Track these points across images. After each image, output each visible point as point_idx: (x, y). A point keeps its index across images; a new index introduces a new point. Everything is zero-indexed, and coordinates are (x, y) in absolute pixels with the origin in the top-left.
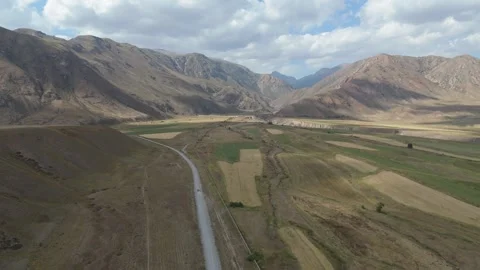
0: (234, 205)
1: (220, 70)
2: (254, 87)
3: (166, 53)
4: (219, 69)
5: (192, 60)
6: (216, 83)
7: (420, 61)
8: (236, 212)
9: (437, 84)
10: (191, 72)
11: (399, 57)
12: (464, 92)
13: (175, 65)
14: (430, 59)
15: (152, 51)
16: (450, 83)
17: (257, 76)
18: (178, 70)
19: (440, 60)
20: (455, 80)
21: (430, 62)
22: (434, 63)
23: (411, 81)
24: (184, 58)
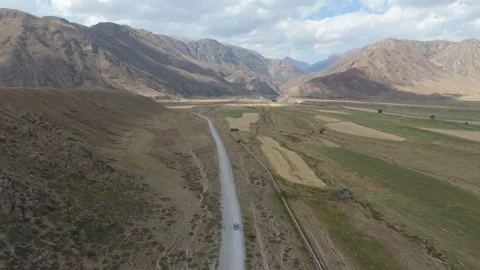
0: (233, 130)
1: (232, 55)
2: (265, 72)
3: (180, 39)
4: (230, 54)
5: (204, 46)
6: (228, 67)
7: (427, 45)
8: (234, 134)
9: (442, 67)
10: (203, 57)
11: (407, 41)
12: (466, 74)
13: (188, 50)
14: (437, 43)
15: (167, 38)
16: (454, 66)
17: (268, 60)
18: (191, 55)
19: (447, 43)
20: (459, 63)
21: (437, 46)
22: (441, 47)
23: (414, 65)
24: (197, 43)
